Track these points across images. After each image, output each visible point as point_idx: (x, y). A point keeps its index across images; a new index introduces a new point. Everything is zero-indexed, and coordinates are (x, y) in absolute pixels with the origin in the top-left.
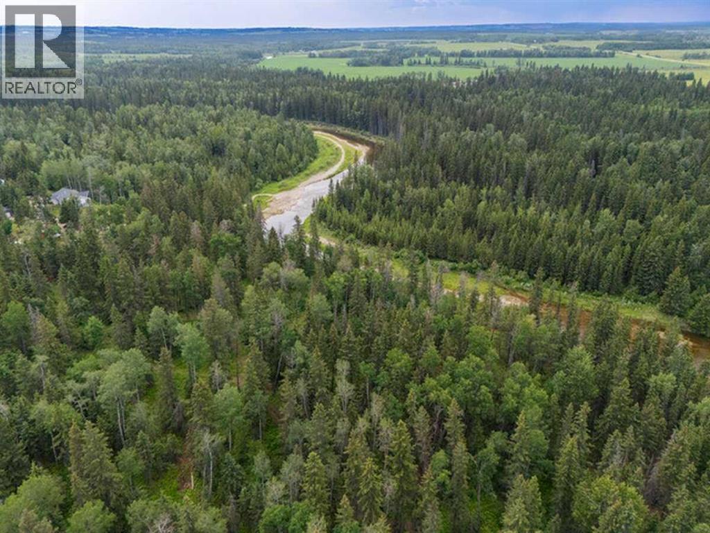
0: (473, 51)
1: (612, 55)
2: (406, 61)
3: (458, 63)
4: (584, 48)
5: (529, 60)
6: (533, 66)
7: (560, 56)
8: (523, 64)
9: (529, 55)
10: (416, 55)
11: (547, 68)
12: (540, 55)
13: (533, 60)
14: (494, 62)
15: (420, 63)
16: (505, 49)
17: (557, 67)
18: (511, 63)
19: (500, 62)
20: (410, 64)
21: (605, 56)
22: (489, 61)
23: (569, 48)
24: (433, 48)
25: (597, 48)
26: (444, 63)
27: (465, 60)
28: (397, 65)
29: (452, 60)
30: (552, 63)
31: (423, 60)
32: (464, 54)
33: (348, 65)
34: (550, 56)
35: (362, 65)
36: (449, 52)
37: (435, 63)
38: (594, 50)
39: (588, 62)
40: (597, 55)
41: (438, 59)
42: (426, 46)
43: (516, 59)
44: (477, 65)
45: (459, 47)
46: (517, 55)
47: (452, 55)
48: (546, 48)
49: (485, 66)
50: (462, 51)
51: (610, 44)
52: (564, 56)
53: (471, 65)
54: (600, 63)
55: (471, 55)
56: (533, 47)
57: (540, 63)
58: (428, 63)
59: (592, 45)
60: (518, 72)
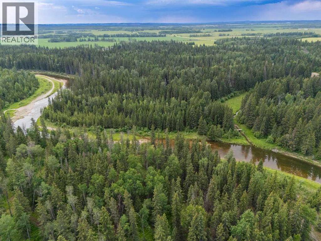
0: (109, 34)
1: (165, 36)
2: (78, 39)
3: (103, 40)
4: (154, 33)
5: (133, 38)
6: (135, 41)
7: (145, 36)
8: (131, 40)
9: (133, 36)
10: (83, 36)
11: (141, 41)
12: (138, 36)
13: (135, 38)
14: (119, 39)
15: (85, 40)
16: (122, 34)
17: (145, 41)
18: (126, 40)
19: (122, 39)
20: (81, 41)
21: (162, 36)
22: (116, 39)
23: (148, 33)
24: (90, 33)
25: (159, 33)
26: (97, 40)
27: (106, 38)
28: (74, 41)
29: (100, 39)
30: (143, 39)
31: (87, 39)
32: (105, 36)
33: (49, 42)
34: (141, 36)
35: (56, 42)
36: (98, 35)
37: (92, 40)
38: (158, 34)
39: (157, 39)
40: (160, 36)
41: (94, 39)
42: (87, 32)
43: (128, 38)
44: (112, 41)
45: (102, 33)
46: (128, 36)
47: (100, 36)
48: (139, 33)
49: (115, 41)
50: (104, 35)
51: (164, 31)
52: (147, 36)
53: (109, 41)
54: (161, 39)
55: (108, 36)
56: (134, 33)
57: (138, 39)
58: (89, 40)
59: (157, 32)
60: (130, 43)
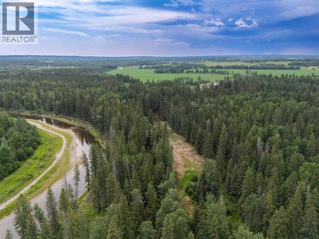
0: (222, 66)
1: (298, 69)
2: (185, 71)
3: (213, 72)
4: (282, 65)
5: (253, 71)
6: (256, 74)
7: (269, 69)
8: (249, 73)
9: (252, 68)
10: (193, 68)
11: (264, 76)
12: (258, 68)
13: (256, 71)
14: (233, 72)
15: (192, 72)
16: (239, 65)
17: (270, 75)
18: (243, 72)
19: (236, 71)
20: (187, 72)
21: (295, 69)
22: (230, 71)
23: (273, 65)
24: (203, 64)
25: (288, 65)
26: (206, 72)
27: (217, 70)
28: (180, 73)
29: (210, 70)
30: (267, 72)
31: (194, 70)
32: (218, 67)
33: (154, 72)
34: (263, 68)
35: (161, 73)
36: (210, 66)
37: (200, 72)
38: (287, 66)
39: (285, 72)
40: (290, 69)
41: (202, 70)
42: (200, 63)
43: (245, 70)
44: (224, 73)
45: (215, 64)
46: (246, 68)
47: (212, 68)
48: (261, 65)
49: (228, 73)
50: (217, 66)
51: (296, 63)
52: (271, 69)
53: (220, 73)
54: (290, 72)
55: (222, 68)
56: (254, 64)
57: (260, 72)
58: (197, 72)
59: (286, 64)
60: (247, 78)
